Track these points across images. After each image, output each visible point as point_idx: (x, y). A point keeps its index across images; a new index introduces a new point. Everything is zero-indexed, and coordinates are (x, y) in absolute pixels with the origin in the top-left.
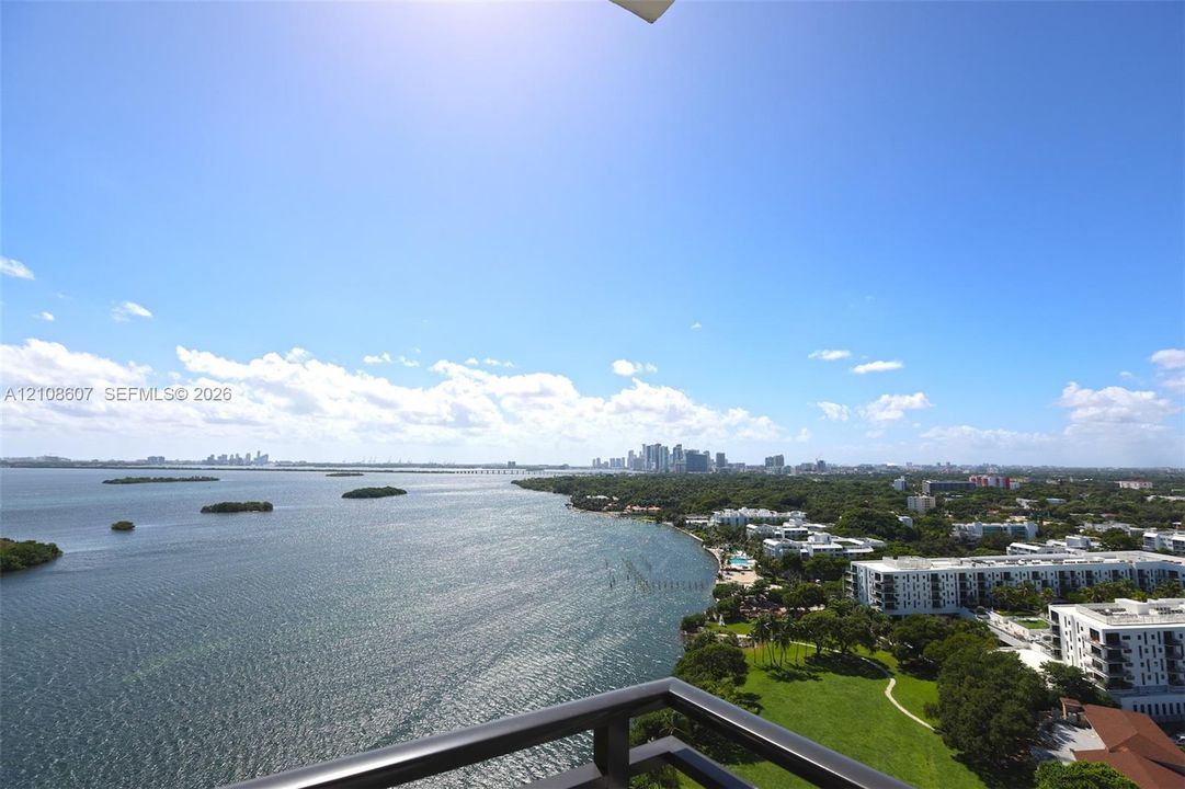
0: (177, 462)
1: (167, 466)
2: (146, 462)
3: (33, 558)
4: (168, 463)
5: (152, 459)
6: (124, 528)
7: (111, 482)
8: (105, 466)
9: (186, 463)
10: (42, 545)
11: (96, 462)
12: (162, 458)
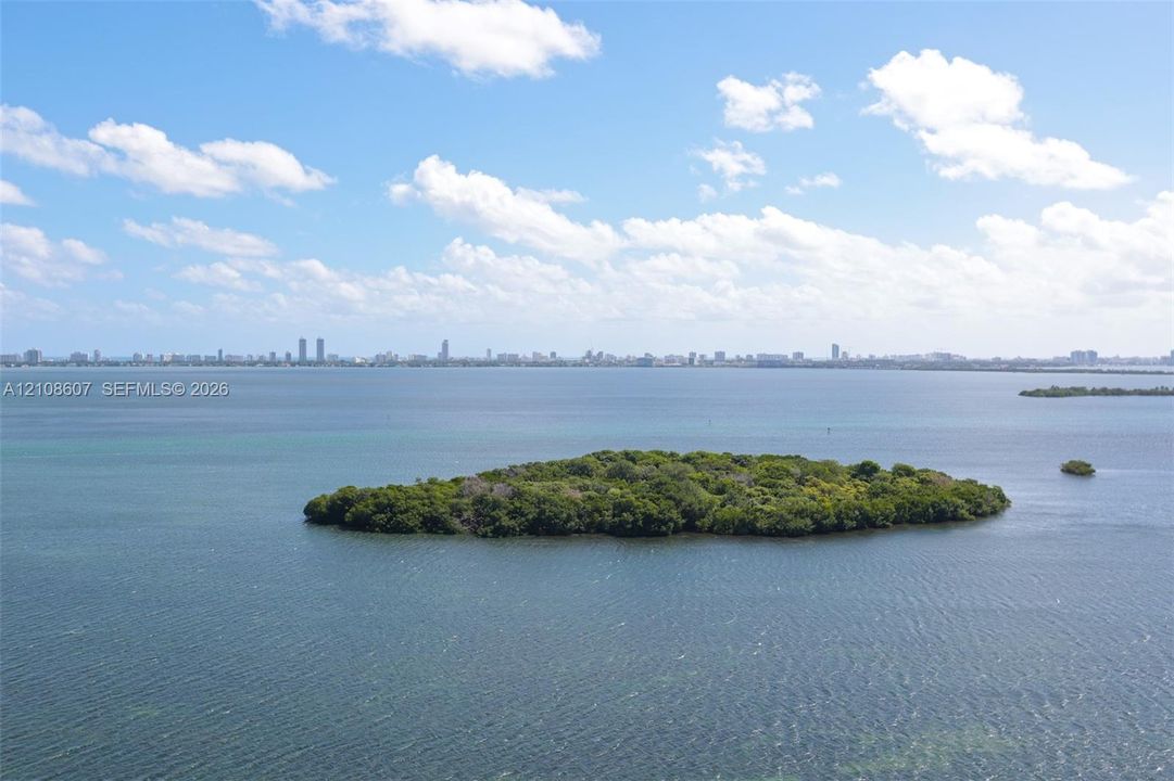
0: (1117, 360)
1: (1105, 368)
2: (1069, 361)
3: (980, 506)
4: (1103, 361)
5: (1078, 355)
6: (1078, 471)
7: (1030, 394)
8: (1014, 366)
9: (1133, 361)
10: (984, 487)
11: (998, 361)
12: (1093, 354)
